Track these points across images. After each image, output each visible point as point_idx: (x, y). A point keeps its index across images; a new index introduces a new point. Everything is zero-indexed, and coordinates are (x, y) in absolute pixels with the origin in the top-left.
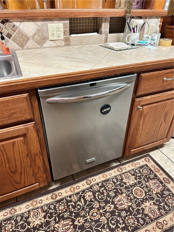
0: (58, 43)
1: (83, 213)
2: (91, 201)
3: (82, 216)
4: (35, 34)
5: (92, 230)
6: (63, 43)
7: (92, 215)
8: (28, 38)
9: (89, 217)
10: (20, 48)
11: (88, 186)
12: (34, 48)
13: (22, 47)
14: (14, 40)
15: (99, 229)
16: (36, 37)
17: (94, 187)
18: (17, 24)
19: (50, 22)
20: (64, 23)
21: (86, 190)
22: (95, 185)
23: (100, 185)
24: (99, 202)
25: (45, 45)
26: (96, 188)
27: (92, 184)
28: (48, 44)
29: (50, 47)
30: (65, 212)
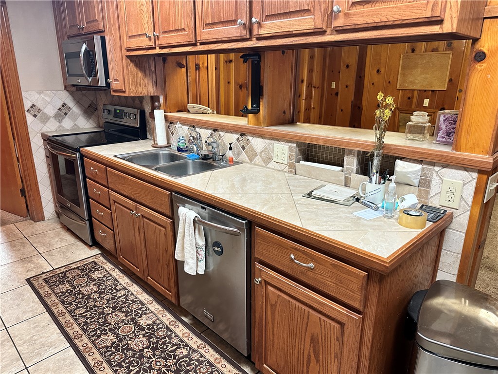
0: (282, 167)
1: (157, 353)
2: (175, 356)
3: (154, 353)
4: (263, 151)
5: (140, 366)
6: (287, 169)
7: (156, 362)
8: (256, 154)
9: (154, 359)
10: (249, 161)
11: (195, 347)
12: (259, 165)
13: (251, 161)
14: (246, 153)
15: (142, 371)
16: (263, 154)
17: (196, 354)
18: (250, 138)
19: (277, 142)
20: (290, 146)
21: (188, 347)
22: (200, 355)
23: (200, 359)
24: (175, 364)
25: (270, 165)
26: (195, 356)
27: (201, 350)
28: (272, 165)
29: (274, 169)
30: (157, 338)
